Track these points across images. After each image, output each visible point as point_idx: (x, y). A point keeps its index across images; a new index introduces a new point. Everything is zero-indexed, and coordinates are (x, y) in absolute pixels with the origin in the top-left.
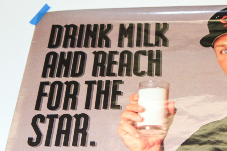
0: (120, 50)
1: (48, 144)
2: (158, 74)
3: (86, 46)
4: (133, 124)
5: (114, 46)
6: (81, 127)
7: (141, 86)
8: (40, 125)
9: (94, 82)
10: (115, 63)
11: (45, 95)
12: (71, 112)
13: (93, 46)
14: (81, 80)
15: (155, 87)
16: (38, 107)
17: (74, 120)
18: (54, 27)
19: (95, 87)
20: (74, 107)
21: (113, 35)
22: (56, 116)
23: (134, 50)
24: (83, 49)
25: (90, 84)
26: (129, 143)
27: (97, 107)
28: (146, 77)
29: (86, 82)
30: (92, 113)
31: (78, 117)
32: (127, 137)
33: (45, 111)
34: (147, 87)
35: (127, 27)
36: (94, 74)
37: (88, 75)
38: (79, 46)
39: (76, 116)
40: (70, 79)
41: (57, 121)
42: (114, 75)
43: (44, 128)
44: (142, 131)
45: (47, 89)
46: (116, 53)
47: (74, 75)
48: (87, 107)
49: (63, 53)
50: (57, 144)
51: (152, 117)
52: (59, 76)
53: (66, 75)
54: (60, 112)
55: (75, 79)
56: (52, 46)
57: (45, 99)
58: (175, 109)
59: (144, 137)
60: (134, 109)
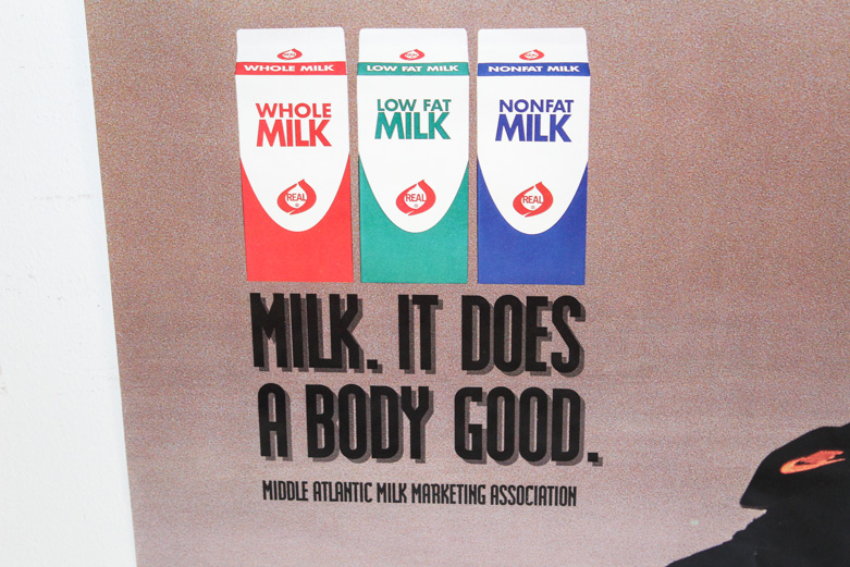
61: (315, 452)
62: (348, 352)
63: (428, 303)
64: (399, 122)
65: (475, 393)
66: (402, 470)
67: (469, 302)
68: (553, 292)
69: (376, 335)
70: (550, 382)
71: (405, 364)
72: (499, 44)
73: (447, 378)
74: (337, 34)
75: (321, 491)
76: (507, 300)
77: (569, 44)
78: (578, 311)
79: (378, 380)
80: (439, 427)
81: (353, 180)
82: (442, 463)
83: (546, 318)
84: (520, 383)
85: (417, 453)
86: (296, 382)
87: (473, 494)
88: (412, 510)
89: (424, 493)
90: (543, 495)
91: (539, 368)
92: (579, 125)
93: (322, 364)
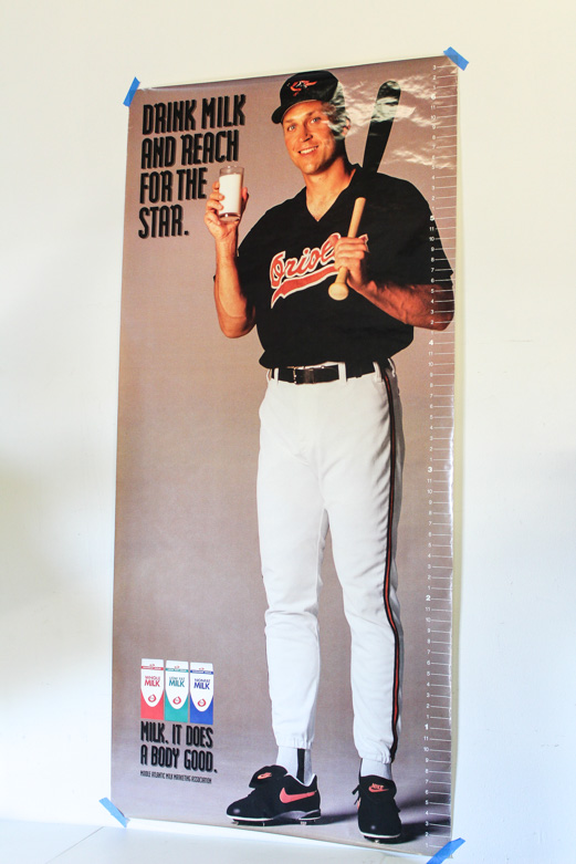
0: (204, 132)
1: (153, 235)
2: (236, 158)
3: (175, 130)
4: (216, 212)
5: (199, 130)
6: (177, 218)
7: (222, 173)
8: (146, 217)
9: (183, 171)
10: (200, 147)
11: (146, 187)
12: (168, 204)
13: (181, 130)
14: (173, 169)
15: (232, 173)
16: (142, 201)
17: (171, 211)
18: (146, 107)
19: (185, 176)
20: (170, 199)
21: (197, 114)
22: (157, 208)
23: (215, 131)
24: (172, 134)
25: (180, 172)
26: (213, 231)
27: (188, 198)
28: (226, 162)
29: (178, 172)
30: (184, 203)
31: (174, 208)
32: (211, 225)
33: (148, 204)
34: (226, 174)
35: (209, 102)
36: (183, 163)
37: (178, 165)
38: (169, 130)
39: (172, 207)
40: (165, 169)
41: (158, 213)
42: (199, 162)
43: (149, 220)
44: (223, 219)
45: (147, 181)
46: (200, 135)
47: (168, 165)
48: (180, 198)
49: (156, 139)
50: (161, 235)
51: (230, 204)
52: (155, 166)
53: (161, 166)
54: (160, 204)
55: (169, 169)
56: (145, 132)
57: (147, 192)
58: (248, 195)
59: (224, 224)
60: (216, 197)
61: (153, 764)
62: (161, 738)
63: (179, 726)
64: (174, 683)
65: (189, 751)
66: (171, 770)
67: (188, 727)
68: (206, 726)
69: (167, 734)
70: (206, 749)
71: (174, 742)
72: (195, 666)
73: (183, 747)
74: (162, 661)
75: (154, 774)
76: (196, 727)
77: (209, 667)
78: (212, 732)
79: (168, 746)
80: (181, 759)
81: (164, 695)
82: (181, 770)
83: (205, 733)
84: (199, 749)
85: (176, 766)
86: (150, 745)
87: (188, 778)
88: (174, 781)
89: (177, 777)
90: (204, 780)
91: (203, 745)
92: (211, 686)
93: (155, 741)
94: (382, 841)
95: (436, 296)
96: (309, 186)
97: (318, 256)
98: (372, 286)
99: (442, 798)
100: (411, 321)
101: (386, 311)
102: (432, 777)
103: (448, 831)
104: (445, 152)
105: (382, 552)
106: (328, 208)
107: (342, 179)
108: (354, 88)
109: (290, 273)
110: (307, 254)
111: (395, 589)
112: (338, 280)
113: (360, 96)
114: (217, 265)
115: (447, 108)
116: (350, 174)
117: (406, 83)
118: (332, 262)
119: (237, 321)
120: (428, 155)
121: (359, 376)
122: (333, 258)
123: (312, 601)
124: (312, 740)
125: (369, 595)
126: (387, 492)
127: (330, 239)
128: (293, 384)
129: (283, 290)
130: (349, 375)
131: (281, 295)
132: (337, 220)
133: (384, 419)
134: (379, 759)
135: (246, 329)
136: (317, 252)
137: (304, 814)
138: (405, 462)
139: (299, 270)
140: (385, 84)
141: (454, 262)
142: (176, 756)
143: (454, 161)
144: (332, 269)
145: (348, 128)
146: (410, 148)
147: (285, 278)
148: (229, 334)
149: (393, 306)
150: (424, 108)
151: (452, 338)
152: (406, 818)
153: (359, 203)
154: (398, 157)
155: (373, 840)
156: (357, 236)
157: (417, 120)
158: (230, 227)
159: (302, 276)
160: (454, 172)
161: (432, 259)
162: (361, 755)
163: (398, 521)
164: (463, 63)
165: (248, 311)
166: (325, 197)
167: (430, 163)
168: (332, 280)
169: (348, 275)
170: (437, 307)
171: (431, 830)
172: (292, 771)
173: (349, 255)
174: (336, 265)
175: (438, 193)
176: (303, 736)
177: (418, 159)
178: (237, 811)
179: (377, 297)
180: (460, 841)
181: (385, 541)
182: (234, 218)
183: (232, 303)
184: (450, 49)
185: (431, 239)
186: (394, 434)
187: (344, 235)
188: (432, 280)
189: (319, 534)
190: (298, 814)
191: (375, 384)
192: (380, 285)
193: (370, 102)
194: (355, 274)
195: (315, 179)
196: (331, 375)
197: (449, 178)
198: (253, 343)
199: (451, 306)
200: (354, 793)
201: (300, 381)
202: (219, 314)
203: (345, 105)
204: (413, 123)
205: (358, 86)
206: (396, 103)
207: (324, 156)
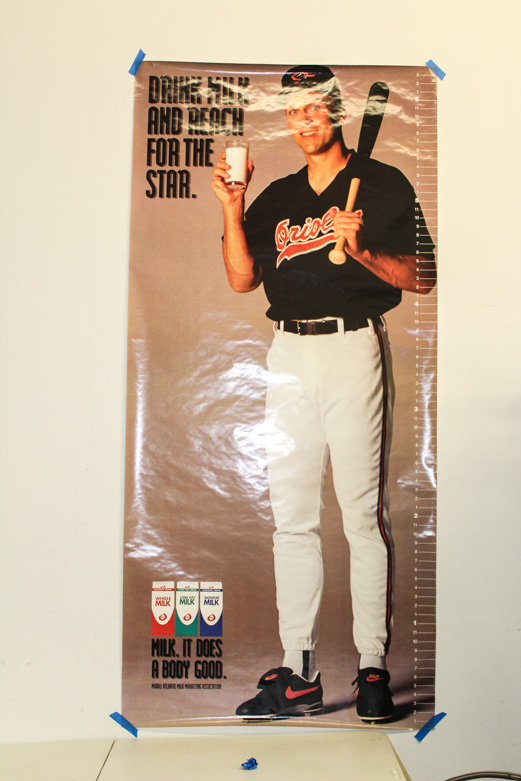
0: (210, 107)
1: (161, 196)
2: (241, 134)
3: (181, 102)
4: (223, 179)
5: (204, 104)
6: (185, 182)
7: (228, 145)
8: (153, 179)
9: (190, 140)
11: (153, 151)
12: (176, 169)
13: (187, 102)
14: (180, 138)
15: (238, 146)
16: (149, 163)
17: (179, 175)
18: (152, 78)
19: (192, 145)
20: (177, 164)
22: (164, 172)
23: (221, 107)
25: (187, 141)
26: (220, 197)
27: (195, 164)
29: (185, 140)
30: (191, 169)
31: (181, 172)
32: (218, 191)
33: (155, 167)
34: (232, 146)
35: (214, 80)
36: (190, 132)
37: (185, 134)
38: (175, 102)
39: (179, 172)
40: (171, 136)
41: (165, 176)
43: (156, 181)
44: (229, 186)
45: (154, 146)
46: (206, 109)
47: (174, 133)
48: (188, 164)
49: (162, 109)
50: (168, 196)
51: (236, 174)
52: (162, 133)
53: (168, 133)
54: (167, 168)
55: (175, 137)
56: (151, 100)
57: (154, 156)
58: (253, 168)
59: (231, 191)
60: (223, 166)
61: (164, 677)
62: (172, 653)
63: (190, 641)
64: (184, 601)
65: (199, 662)
66: (183, 681)
67: (198, 641)
68: (216, 638)
69: (178, 649)
70: (215, 659)
71: (184, 655)
72: (205, 585)
73: (193, 658)
74: (173, 583)
75: (165, 686)
76: (206, 640)
77: (218, 585)
78: (221, 643)
79: (179, 659)
80: (191, 670)
81: (175, 613)
82: (192, 679)
83: (214, 644)
84: (209, 659)
85: (186, 677)
86: (160, 660)
88: (185, 691)
89: (189, 686)
90: (214, 686)
91: (213, 656)
92: (221, 602)
93: (166, 655)
94: (377, 722)
95: (421, 265)
96: (311, 165)
97: (319, 225)
98: (367, 253)
99: (428, 680)
100: (400, 285)
101: (379, 275)
102: (420, 664)
103: (432, 708)
104: (427, 146)
105: (375, 479)
106: (328, 184)
107: (340, 162)
108: (349, 84)
109: (294, 238)
110: (309, 223)
111: (388, 510)
112: (337, 247)
113: (354, 92)
114: (225, 227)
115: (429, 110)
116: (346, 157)
117: (394, 85)
118: (332, 231)
119: (245, 278)
120: (413, 148)
121: (355, 329)
122: (332, 228)
123: (316, 522)
124: (316, 642)
125: (365, 515)
126: (380, 428)
127: (330, 211)
128: (298, 336)
129: (287, 252)
130: (347, 329)
131: (286, 257)
132: (335, 195)
133: (377, 367)
134: (376, 652)
135: (253, 285)
136: (318, 222)
137: (308, 706)
138: (396, 403)
139: (302, 236)
140: (376, 84)
141: (436, 238)
142: (187, 667)
143: (435, 154)
144: (332, 238)
145: (344, 117)
146: (397, 140)
147: (289, 242)
148: (237, 289)
149: (384, 271)
150: (409, 108)
151: (435, 300)
152: (397, 700)
153: (355, 183)
154: (388, 146)
155: (369, 722)
156: (354, 210)
157: (403, 117)
158: (236, 194)
159: (305, 242)
160: (435, 164)
161: (418, 235)
162: (360, 651)
163: (389, 452)
164: (441, 75)
165: (255, 269)
166: (325, 175)
167: (415, 155)
168: (332, 246)
169: (346, 244)
170: (422, 274)
171: (419, 708)
172: (298, 671)
173: (346, 226)
174: (335, 234)
175: (421, 180)
176: (308, 639)
177: (404, 150)
178: (246, 711)
179: (371, 264)
180: (443, 715)
181: (378, 470)
182: (240, 187)
183: (240, 262)
184: (431, 61)
185: (417, 218)
186: (386, 380)
187: (343, 208)
188: (418, 252)
189: (321, 464)
190: (302, 708)
191: (369, 337)
192: (373, 253)
193: (363, 97)
194: (352, 243)
195: (316, 158)
196: (331, 328)
197: (430, 168)
198: (260, 298)
199: (434, 274)
200: (353, 684)
201: (304, 332)
202: (228, 271)
203: (341, 98)
204: (400, 120)
205: (352, 83)
206: (385, 101)
207: (324, 139)
